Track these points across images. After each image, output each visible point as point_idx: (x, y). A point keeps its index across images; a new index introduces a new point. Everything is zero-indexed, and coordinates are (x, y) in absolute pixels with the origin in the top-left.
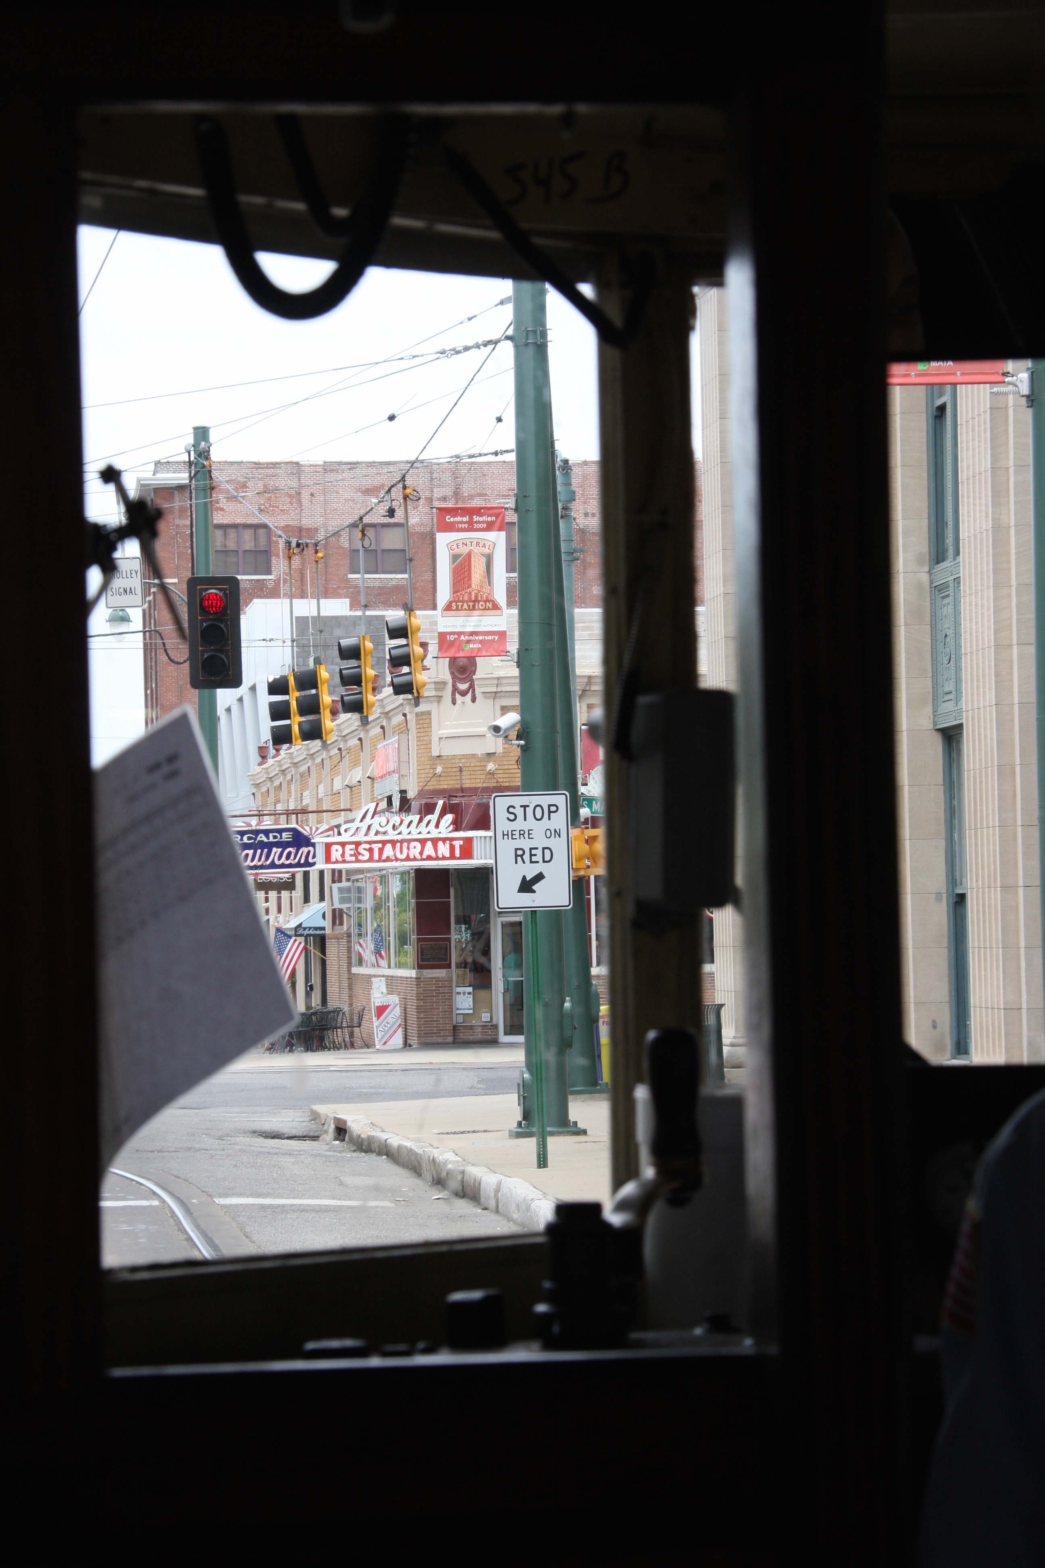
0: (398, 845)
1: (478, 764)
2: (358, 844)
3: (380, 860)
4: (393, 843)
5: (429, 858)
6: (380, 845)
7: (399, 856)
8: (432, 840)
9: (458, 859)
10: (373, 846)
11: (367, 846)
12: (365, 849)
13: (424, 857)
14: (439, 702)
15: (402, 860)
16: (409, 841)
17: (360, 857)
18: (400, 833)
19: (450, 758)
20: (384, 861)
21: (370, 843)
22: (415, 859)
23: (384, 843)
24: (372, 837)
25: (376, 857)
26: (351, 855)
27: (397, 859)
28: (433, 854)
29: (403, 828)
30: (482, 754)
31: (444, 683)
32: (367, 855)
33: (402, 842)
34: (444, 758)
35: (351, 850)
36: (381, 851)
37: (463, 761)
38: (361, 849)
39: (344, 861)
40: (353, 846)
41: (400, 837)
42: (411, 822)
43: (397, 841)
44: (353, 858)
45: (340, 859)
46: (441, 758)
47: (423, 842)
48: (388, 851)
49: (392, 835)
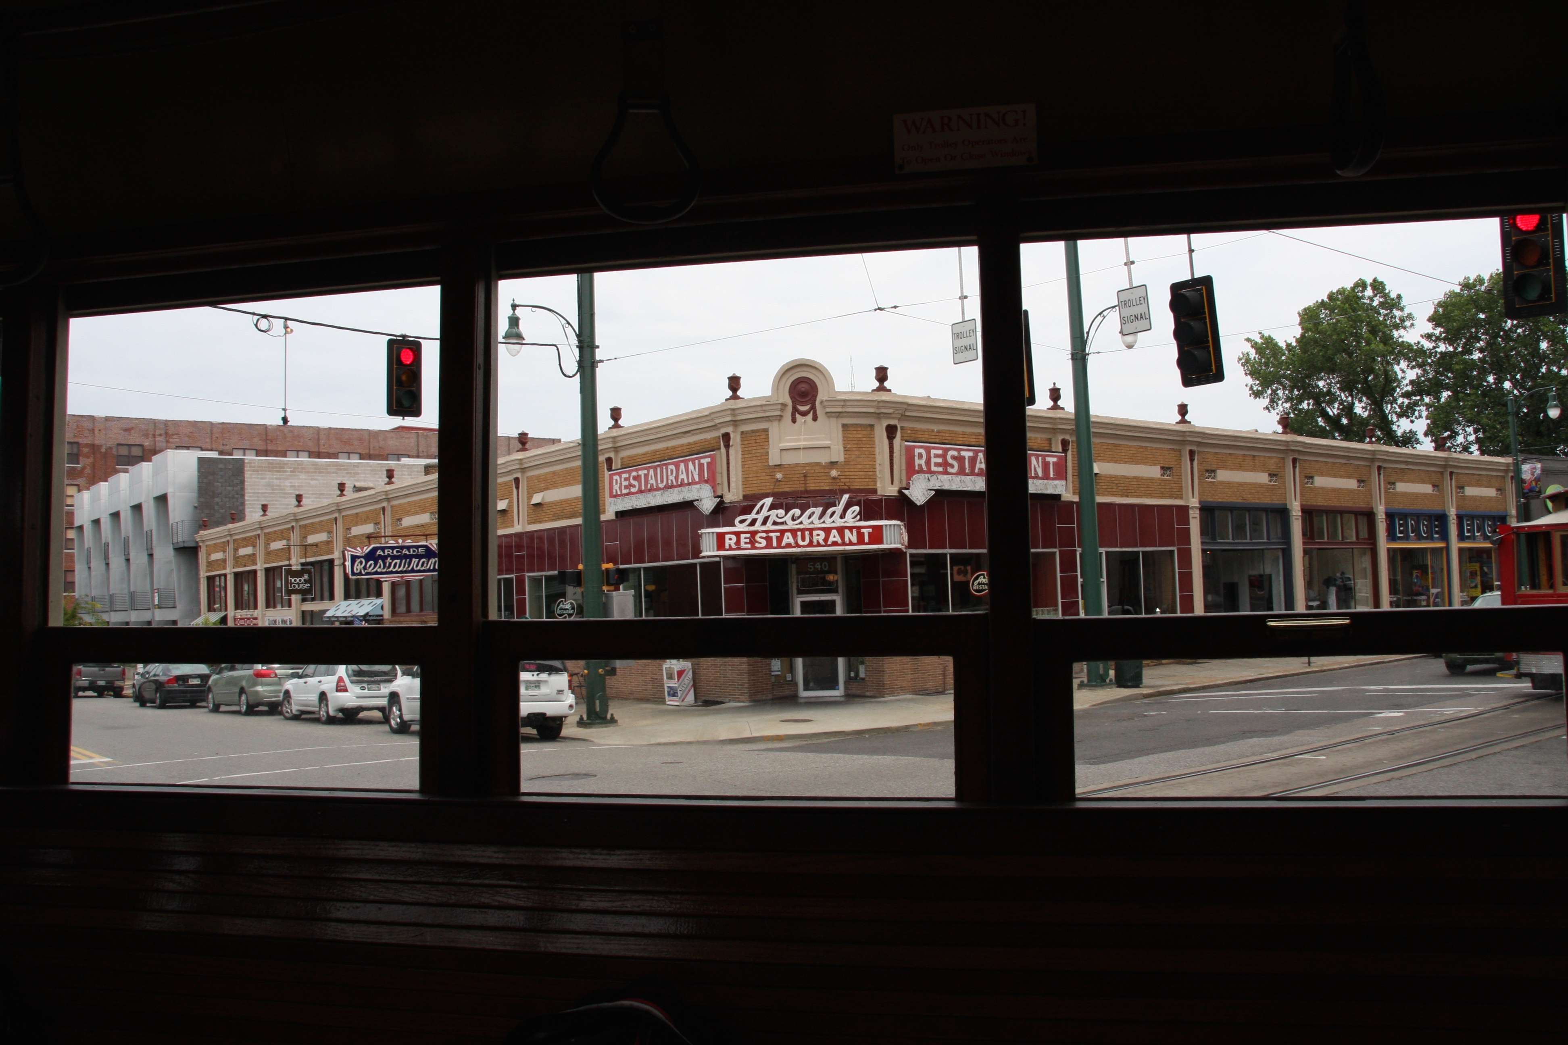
0: (799, 533)
1: (822, 471)
2: (754, 534)
3: (779, 546)
4: (794, 532)
5: (835, 544)
6: (778, 534)
7: (800, 543)
8: (837, 529)
9: (867, 544)
10: (771, 534)
11: (764, 535)
12: (761, 537)
13: (829, 542)
14: (780, 420)
15: (804, 546)
16: (811, 530)
17: (757, 545)
18: (801, 523)
19: (792, 466)
20: (784, 548)
21: (766, 532)
22: (819, 545)
23: (783, 532)
24: (769, 526)
25: (775, 544)
26: (746, 543)
27: (798, 546)
28: (839, 540)
29: (804, 518)
30: (826, 463)
31: (784, 405)
32: (764, 543)
33: (803, 531)
34: (785, 466)
35: (745, 538)
36: (780, 539)
37: (808, 468)
38: (757, 538)
39: (739, 549)
40: (748, 535)
41: (801, 526)
42: (813, 513)
43: (799, 530)
44: (749, 546)
45: (734, 546)
46: (783, 467)
47: (828, 531)
48: (788, 538)
49: (791, 525)
